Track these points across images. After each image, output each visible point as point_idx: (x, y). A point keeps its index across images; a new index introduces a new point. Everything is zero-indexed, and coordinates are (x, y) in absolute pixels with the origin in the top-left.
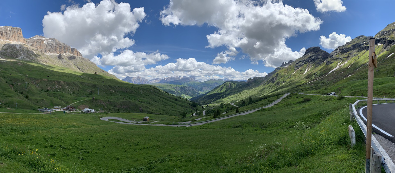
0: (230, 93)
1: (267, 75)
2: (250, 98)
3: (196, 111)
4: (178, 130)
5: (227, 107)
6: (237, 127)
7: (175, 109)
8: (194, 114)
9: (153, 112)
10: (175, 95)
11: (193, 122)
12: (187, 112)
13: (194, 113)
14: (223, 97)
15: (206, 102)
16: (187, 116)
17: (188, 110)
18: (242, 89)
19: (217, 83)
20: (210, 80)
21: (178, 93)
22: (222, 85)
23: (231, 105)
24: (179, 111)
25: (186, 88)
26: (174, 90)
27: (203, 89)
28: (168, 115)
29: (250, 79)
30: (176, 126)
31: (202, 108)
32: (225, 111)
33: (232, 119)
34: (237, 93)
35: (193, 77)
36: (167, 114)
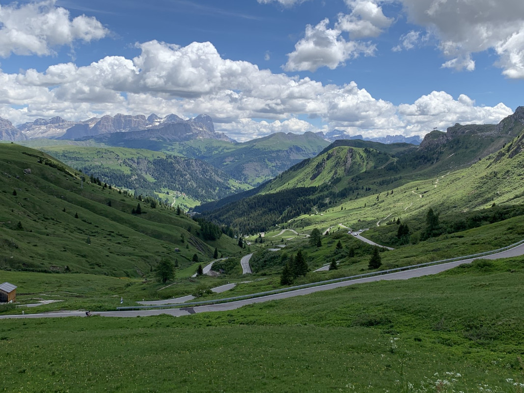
0: (351, 189)
1: (510, 117)
2: (431, 212)
3: (215, 257)
4: (141, 330)
5: (335, 245)
6: (370, 324)
7: (129, 249)
8: (206, 270)
9: (37, 262)
10: (131, 192)
11: (202, 301)
12: (176, 262)
13: (206, 264)
14: (323, 207)
15: (253, 224)
16: (179, 274)
17: (184, 251)
18: (398, 176)
19: (298, 149)
20: (274, 136)
21: (144, 184)
22: (320, 159)
23: (351, 238)
24: (147, 257)
25: (177, 166)
26: (126, 171)
27: (245, 172)
28: (100, 273)
29: (435, 134)
30: (133, 314)
31: (240, 244)
32: (326, 259)
33: (355, 294)
34: (376, 191)
35: (207, 120)
36: (97, 268)
